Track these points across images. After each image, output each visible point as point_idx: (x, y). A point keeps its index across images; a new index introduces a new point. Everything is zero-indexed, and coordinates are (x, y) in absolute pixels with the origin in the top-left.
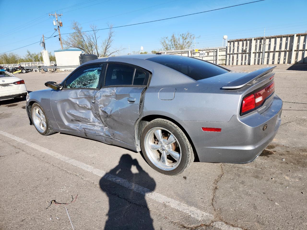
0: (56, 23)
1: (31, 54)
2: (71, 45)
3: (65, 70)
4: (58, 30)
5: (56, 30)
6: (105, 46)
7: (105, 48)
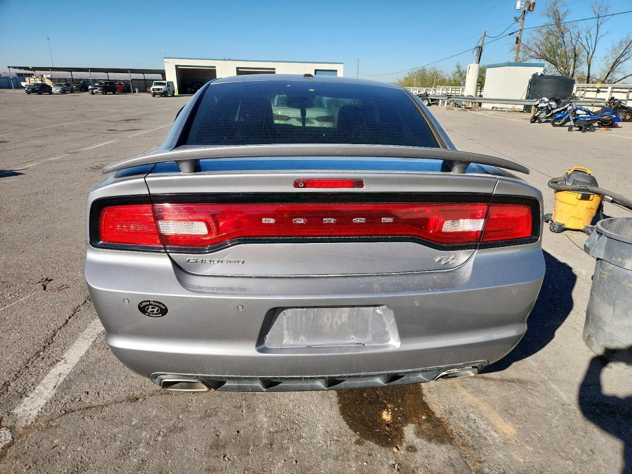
0: (521, 5)
1: (462, 71)
2: (533, 53)
3: (493, 108)
4: (520, 20)
5: (516, 20)
6: (616, 56)
7: (615, 61)
